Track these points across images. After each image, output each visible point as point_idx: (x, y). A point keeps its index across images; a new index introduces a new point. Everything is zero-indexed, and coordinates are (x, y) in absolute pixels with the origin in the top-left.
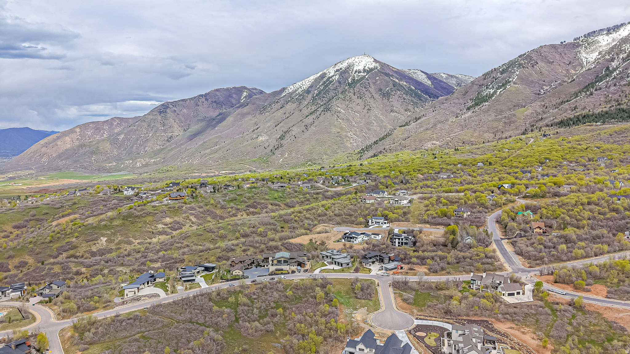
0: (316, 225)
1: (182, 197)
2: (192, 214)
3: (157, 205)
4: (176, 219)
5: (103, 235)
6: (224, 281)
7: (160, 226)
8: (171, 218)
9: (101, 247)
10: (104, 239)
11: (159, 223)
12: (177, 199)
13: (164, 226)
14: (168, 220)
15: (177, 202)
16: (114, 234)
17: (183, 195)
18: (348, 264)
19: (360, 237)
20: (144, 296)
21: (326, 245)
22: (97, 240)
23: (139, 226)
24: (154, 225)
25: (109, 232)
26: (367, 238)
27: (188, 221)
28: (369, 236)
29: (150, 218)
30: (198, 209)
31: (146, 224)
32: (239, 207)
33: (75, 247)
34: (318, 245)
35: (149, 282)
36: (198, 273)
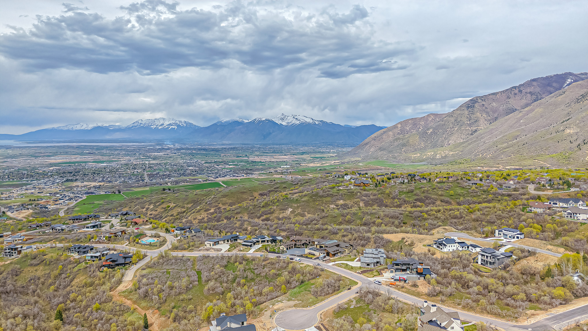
0: (440, 226)
1: (366, 185)
2: (363, 200)
3: (341, 189)
4: (348, 202)
5: (291, 208)
6: (265, 251)
7: (332, 206)
8: (344, 200)
9: (285, 216)
10: (290, 210)
11: (333, 204)
12: (360, 186)
13: (335, 207)
14: (341, 202)
15: (357, 187)
16: (298, 207)
17: (367, 183)
18: (368, 265)
19: (450, 245)
20: (213, 249)
21: (414, 246)
22: (286, 210)
23: (317, 204)
24: (328, 205)
25: (296, 205)
26: (461, 249)
27: (356, 205)
28: (466, 247)
29: (329, 199)
30: (372, 197)
31: (323, 203)
32: (407, 199)
33: (272, 213)
34: (406, 245)
35: (230, 241)
36: (262, 241)
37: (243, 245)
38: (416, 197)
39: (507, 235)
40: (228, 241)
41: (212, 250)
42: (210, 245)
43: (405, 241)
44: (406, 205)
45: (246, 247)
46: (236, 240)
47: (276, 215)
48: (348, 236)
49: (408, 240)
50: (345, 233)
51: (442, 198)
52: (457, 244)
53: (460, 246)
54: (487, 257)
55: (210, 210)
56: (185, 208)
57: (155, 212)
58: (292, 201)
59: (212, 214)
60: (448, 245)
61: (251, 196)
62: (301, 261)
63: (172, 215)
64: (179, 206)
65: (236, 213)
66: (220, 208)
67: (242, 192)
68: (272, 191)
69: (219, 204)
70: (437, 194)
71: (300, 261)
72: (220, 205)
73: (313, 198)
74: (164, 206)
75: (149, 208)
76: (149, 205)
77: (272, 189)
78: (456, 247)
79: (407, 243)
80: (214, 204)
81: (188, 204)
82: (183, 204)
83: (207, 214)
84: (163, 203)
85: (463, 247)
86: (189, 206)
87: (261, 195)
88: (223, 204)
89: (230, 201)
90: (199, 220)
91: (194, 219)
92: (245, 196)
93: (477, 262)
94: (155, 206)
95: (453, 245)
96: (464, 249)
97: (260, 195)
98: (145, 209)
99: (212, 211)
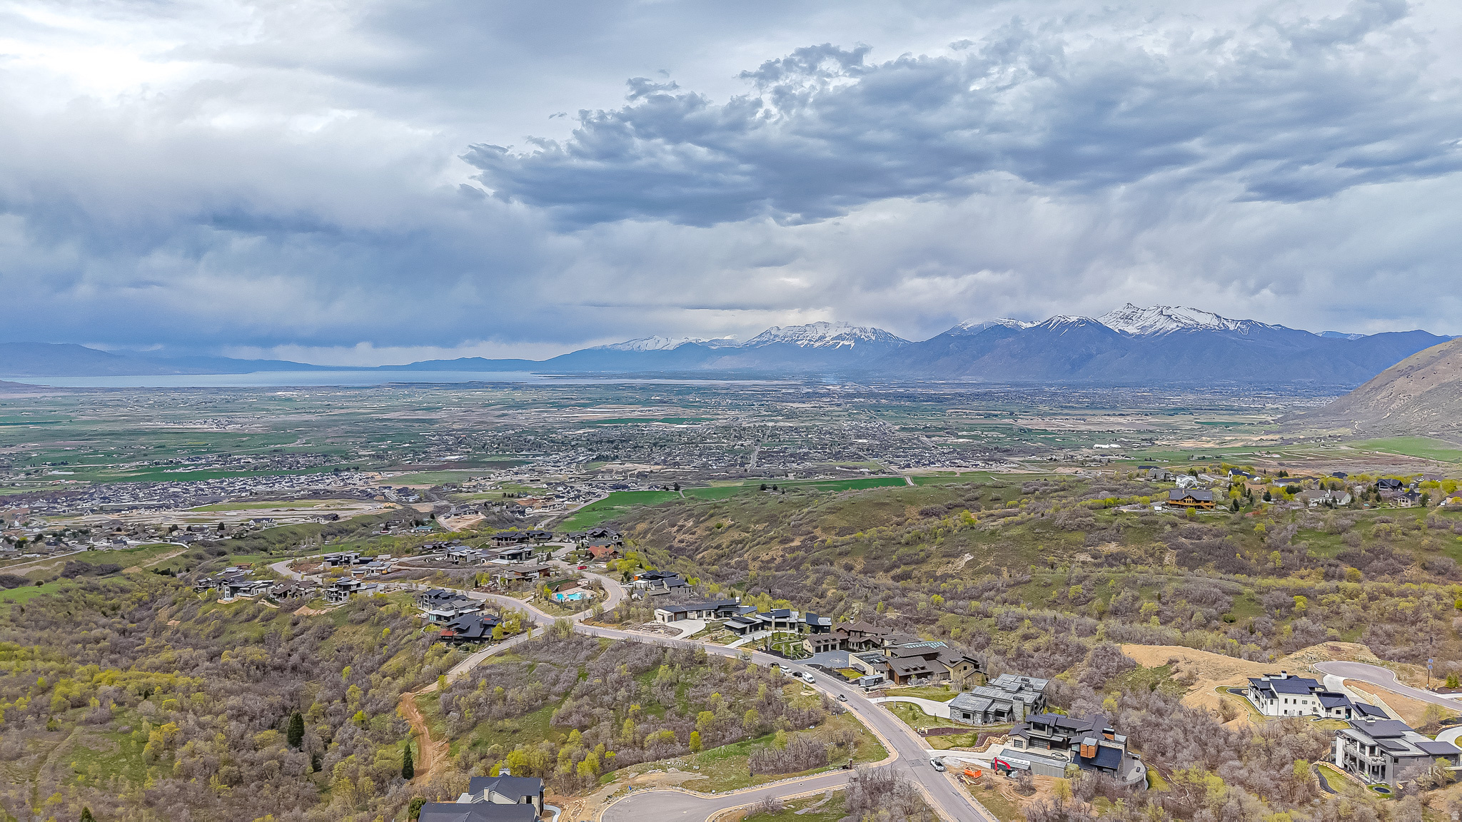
0: (1330, 639)
1: (1202, 504)
2: (1178, 547)
3: (1125, 511)
4: (1130, 549)
5: (972, 552)
6: (764, 648)
7: (1082, 557)
8: (1121, 543)
9: (950, 572)
10: (968, 557)
11: (1087, 551)
12: (1182, 506)
13: (1089, 559)
14: (1111, 547)
15: (1175, 510)
16: (990, 552)
17: (1206, 498)
18: (966, 716)
19: (1291, 697)
21: (1191, 688)
22: (957, 557)
23: (1041, 547)
24: (1071, 552)
25: (985, 547)
26: (1323, 713)
27: (1151, 560)
28: (1343, 709)
29: (1079, 537)
30: (1206, 539)
31: (1058, 546)
32: (1311, 553)
34: (1172, 680)
35: (712, 614)
36: (777, 624)
37: (726, 626)
38: (1343, 550)
40: (709, 614)
41: (657, 631)
42: (663, 619)
43: (1173, 669)
44: (1305, 572)
45: (732, 633)
47: (929, 568)
49: (1184, 667)
52: (1315, 697)
53: (1321, 704)
54: (1363, 747)
55: (792, 540)
56: (748, 532)
57: (690, 536)
58: (981, 536)
59: (793, 550)
60: (1281, 697)
61: (898, 516)
62: (813, 682)
63: (718, 547)
64: (738, 527)
66: (815, 538)
67: (878, 504)
68: (956, 506)
69: (816, 527)
71: (811, 681)
72: (818, 532)
73: (1037, 530)
74: (712, 523)
75: (683, 526)
76: (685, 520)
77: (960, 500)
78: (1309, 707)
79: (1175, 677)
80: (804, 528)
81: (757, 522)
82: (749, 522)
83: (784, 550)
84: (712, 516)
85: (1328, 709)
86: (760, 527)
87: (925, 514)
88: (825, 530)
89: (844, 524)
90: (762, 561)
91: (754, 559)
92: (883, 514)
93: (1334, 760)
94: (697, 524)
95: (1300, 698)
96: (1333, 714)
97: (921, 513)
98: (676, 528)
99: (796, 543)
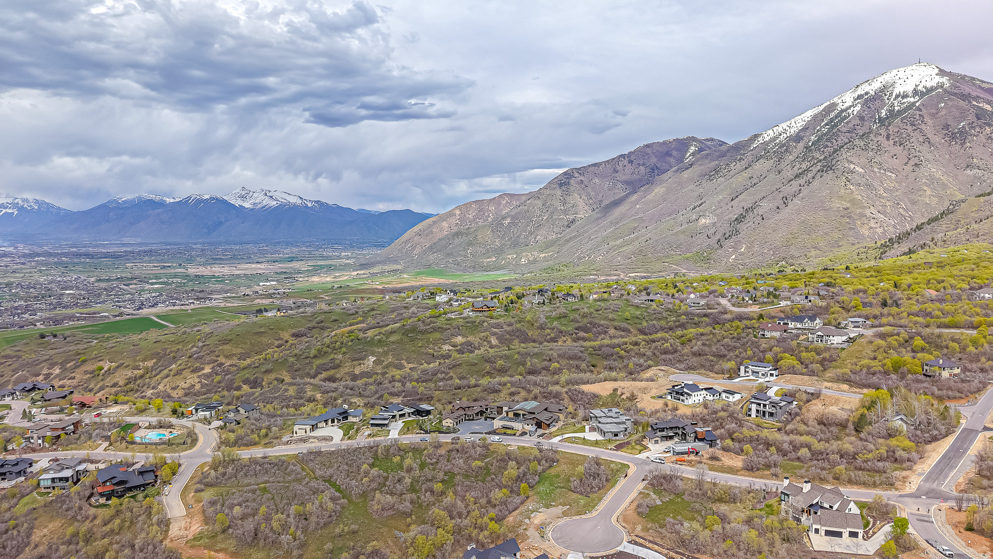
0: (650, 367)
1: (491, 309)
2: (494, 334)
3: (453, 317)
4: (471, 338)
5: (373, 355)
6: (422, 432)
7: (446, 347)
8: (463, 336)
9: (366, 370)
10: (372, 359)
11: (446, 343)
12: (482, 311)
13: (451, 348)
14: (459, 339)
15: (480, 314)
16: (386, 353)
17: (492, 305)
19: (696, 393)
20: (315, 438)
21: (636, 400)
22: (364, 359)
23: (420, 345)
24: (439, 345)
25: (381, 350)
26: (711, 398)
27: (485, 343)
28: (718, 394)
29: (437, 335)
30: (506, 328)
31: (428, 342)
32: (563, 328)
33: (338, 367)
34: (623, 399)
35: (336, 421)
36: (401, 416)
37: (372, 425)
38: (577, 325)
39: (758, 373)
40: (333, 421)
41: (313, 440)
42: (306, 432)
43: (619, 393)
44: (565, 339)
45: (379, 428)
46: (346, 418)
47: (346, 370)
48: (519, 393)
49: (624, 391)
50: (513, 389)
51: (616, 323)
52: (704, 392)
53: (709, 394)
54: (765, 406)
55: (203, 369)
56: (140, 369)
57: (71, 381)
58: (371, 343)
59: (207, 376)
60: (693, 394)
61: (277, 340)
62: (502, 441)
63: (115, 385)
64: (127, 367)
65: (265, 372)
66: (223, 364)
67: (257, 333)
68: (314, 328)
69: (218, 356)
70: (606, 318)
72: (222, 359)
73: (410, 335)
74: (89, 367)
75: (49, 374)
76: (49, 369)
77: (314, 324)
78: (703, 396)
79: (624, 397)
80: (208, 358)
81: (144, 360)
82: (135, 361)
83: (199, 377)
84: (84, 361)
85: (714, 396)
86: (150, 364)
87: (296, 336)
88: (227, 357)
89: (239, 351)
90: (184, 389)
91: (174, 389)
92: (264, 340)
93: (750, 415)
94: (64, 369)
95: (699, 393)
96: (715, 398)
97: (293, 335)
98: (41, 377)
99: (207, 370)
